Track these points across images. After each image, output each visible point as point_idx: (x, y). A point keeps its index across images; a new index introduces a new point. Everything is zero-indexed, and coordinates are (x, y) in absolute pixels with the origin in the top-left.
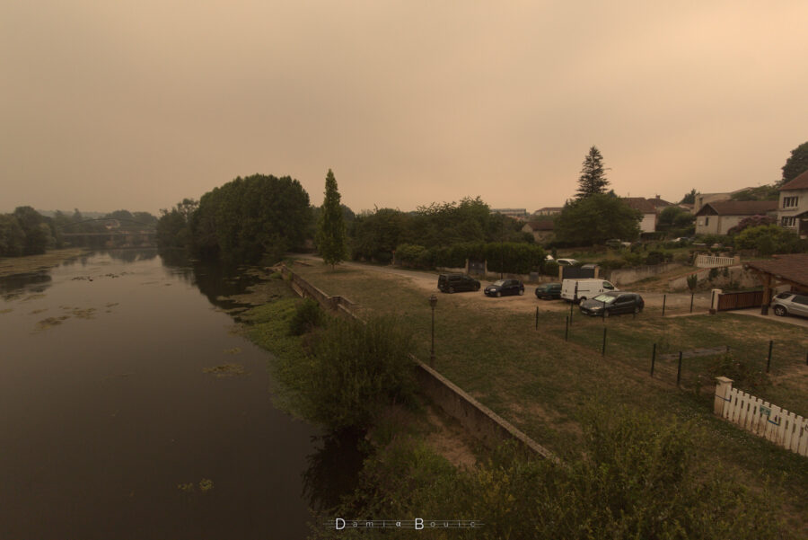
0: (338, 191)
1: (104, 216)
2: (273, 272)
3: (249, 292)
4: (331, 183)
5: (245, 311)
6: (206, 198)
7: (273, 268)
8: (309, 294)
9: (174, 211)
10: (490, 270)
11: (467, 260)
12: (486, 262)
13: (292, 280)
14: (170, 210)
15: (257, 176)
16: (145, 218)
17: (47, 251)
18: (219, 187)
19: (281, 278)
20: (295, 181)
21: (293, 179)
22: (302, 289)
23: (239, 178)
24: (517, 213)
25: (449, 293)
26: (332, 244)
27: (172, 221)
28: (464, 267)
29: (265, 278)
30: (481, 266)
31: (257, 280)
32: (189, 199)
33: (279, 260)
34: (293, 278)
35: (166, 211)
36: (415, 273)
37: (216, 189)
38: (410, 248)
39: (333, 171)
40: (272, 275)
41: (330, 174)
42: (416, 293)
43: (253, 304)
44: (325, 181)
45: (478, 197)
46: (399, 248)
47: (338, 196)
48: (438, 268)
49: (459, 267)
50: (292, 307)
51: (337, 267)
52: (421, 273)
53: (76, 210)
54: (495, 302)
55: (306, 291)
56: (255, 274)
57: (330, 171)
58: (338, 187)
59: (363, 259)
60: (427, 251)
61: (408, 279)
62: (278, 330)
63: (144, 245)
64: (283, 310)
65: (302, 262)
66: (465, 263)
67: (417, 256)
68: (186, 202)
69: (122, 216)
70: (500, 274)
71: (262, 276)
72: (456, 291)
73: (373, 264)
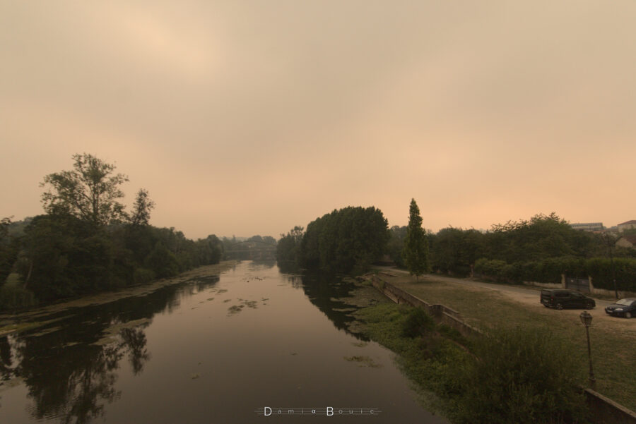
0: (420, 215)
1: (247, 239)
2: (364, 281)
3: (352, 296)
4: (414, 209)
5: (355, 311)
6: (311, 225)
7: (363, 277)
8: (404, 300)
9: (289, 235)
10: (596, 286)
11: (563, 276)
12: (590, 278)
13: (384, 288)
14: (286, 235)
15: (349, 208)
16: (269, 240)
17: (221, 262)
18: (321, 217)
19: (371, 285)
20: (378, 209)
21: (376, 208)
22: (396, 296)
23: (335, 210)
24: (593, 227)
25: (557, 309)
26: (417, 258)
27: (287, 241)
28: (561, 283)
29: (360, 285)
30: (583, 282)
31: (353, 287)
32: (298, 226)
33: (366, 271)
34: (385, 286)
35: (283, 235)
36: (501, 286)
37: (318, 218)
38: (490, 262)
39: (415, 200)
40: (363, 283)
41: (413, 203)
42: (517, 307)
43: (359, 306)
44: (409, 208)
45: (553, 214)
46: (478, 262)
47: (420, 219)
48: (526, 282)
49: (554, 282)
50: (395, 311)
51: (420, 278)
52: (507, 287)
53: (234, 236)
54: (627, 324)
55: (400, 298)
56: (350, 281)
57: (413, 200)
58: (420, 212)
59: (439, 271)
60: (510, 266)
61: (498, 292)
62: (390, 330)
63: (268, 258)
64: (389, 314)
65: (386, 273)
66: (561, 278)
67: (500, 270)
68: (297, 228)
69: (256, 239)
70: (613, 293)
71: (357, 284)
72: (565, 308)
73: (450, 276)
